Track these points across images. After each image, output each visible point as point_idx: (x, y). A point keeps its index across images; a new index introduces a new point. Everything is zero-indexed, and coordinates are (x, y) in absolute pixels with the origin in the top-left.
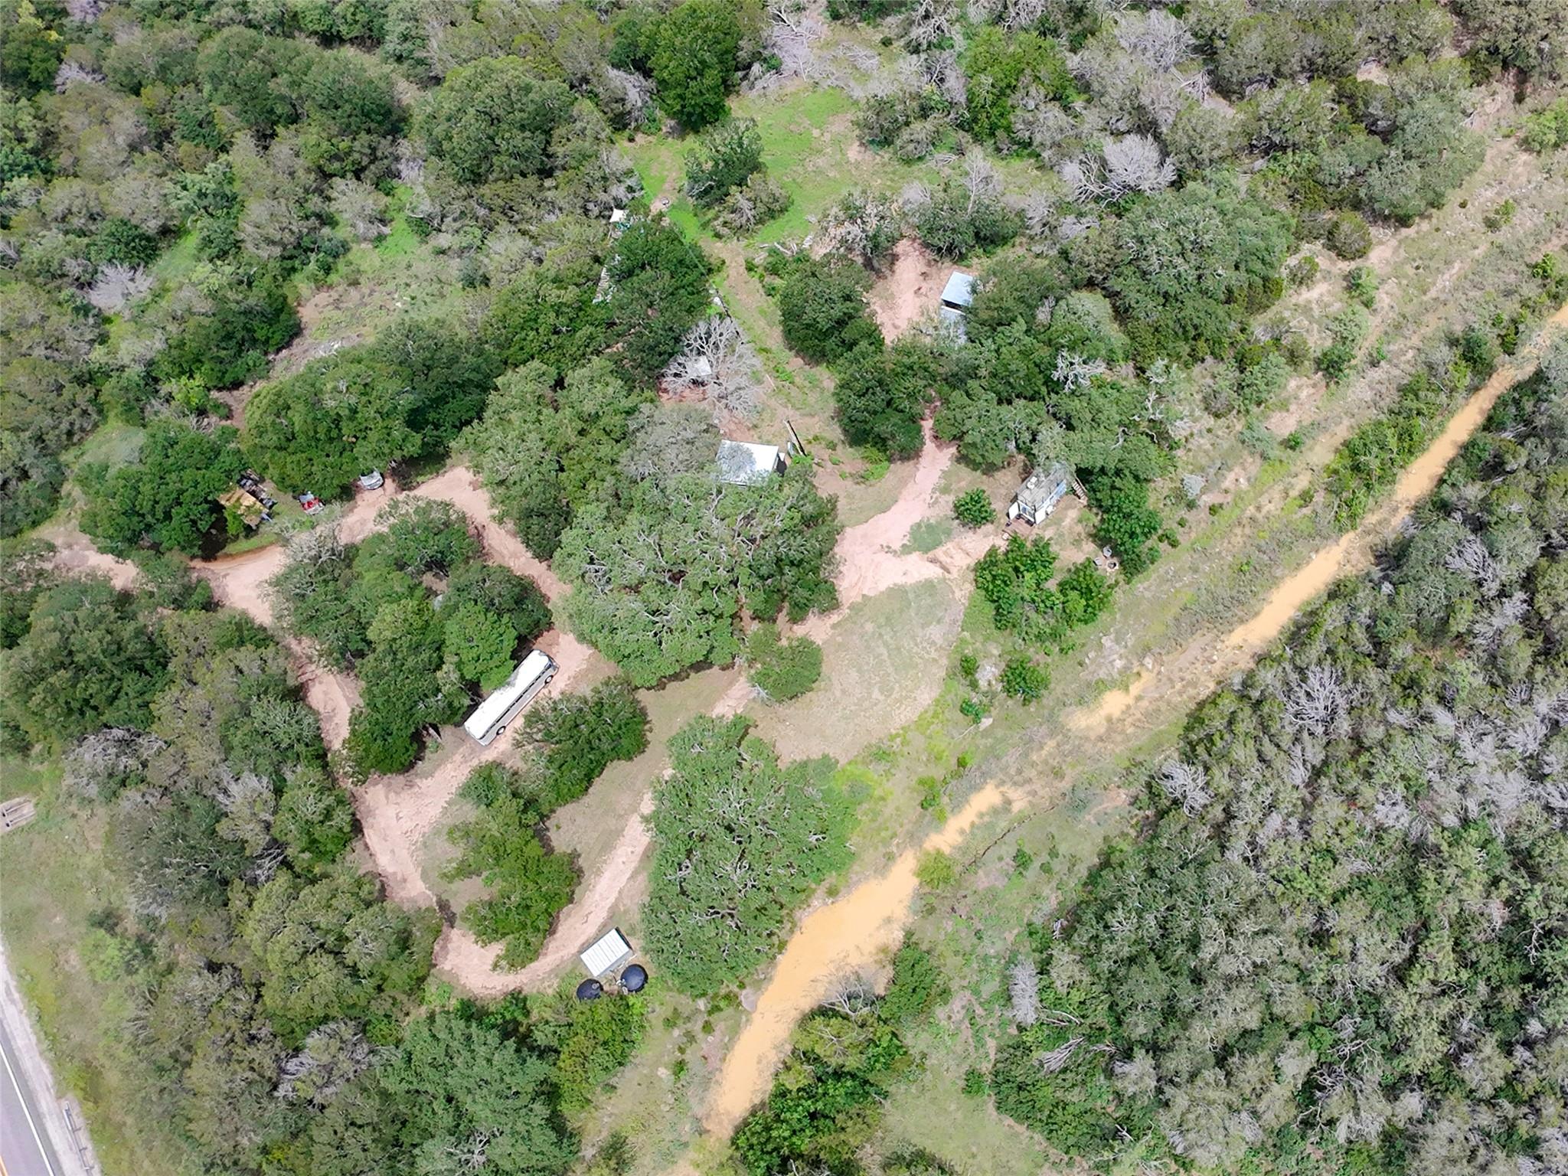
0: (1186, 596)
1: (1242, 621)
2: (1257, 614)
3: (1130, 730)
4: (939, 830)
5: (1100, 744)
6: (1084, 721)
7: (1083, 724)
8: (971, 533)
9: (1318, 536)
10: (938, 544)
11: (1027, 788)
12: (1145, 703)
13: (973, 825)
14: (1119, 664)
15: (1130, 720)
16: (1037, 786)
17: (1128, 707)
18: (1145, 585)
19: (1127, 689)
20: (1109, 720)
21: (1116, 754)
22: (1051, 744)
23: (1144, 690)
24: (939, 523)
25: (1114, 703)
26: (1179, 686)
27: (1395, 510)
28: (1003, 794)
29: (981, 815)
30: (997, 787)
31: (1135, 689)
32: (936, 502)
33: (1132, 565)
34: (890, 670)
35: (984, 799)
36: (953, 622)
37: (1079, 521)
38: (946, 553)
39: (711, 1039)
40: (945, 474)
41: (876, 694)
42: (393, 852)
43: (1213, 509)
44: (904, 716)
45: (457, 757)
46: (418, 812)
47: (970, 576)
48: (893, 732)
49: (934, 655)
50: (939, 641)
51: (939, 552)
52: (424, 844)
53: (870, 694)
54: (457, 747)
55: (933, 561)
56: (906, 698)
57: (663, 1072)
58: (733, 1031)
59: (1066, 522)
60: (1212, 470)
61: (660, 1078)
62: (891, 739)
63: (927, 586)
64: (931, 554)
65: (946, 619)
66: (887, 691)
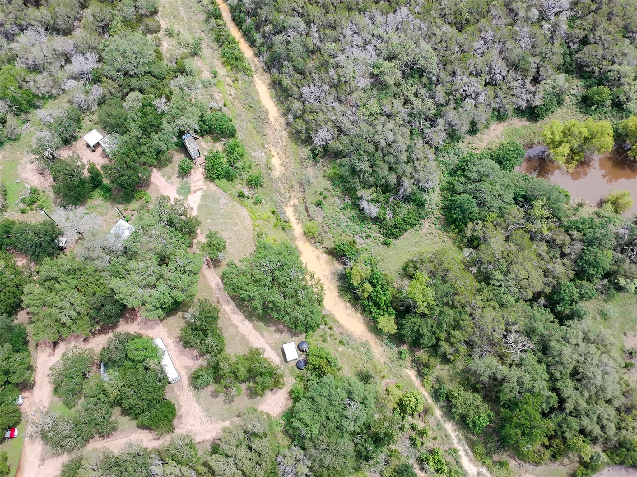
0: (251, 126)
1: (268, 115)
2: (267, 110)
3: (288, 160)
4: (294, 230)
5: (288, 171)
6: (278, 172)
7: (278, 173)
8: (192, 176)
9: (251, 83)
10: (189, 188)
11: (292, 198)
12: (281, 153)
13: (297, 219)
14: (263, 154)
15: (284, 159)
16: (293, 195)
17: (279, 158)
18: (240, 136)
19: (273, 156)
20: (281, 165)
21: (294, 167)
22: (280, 185)
23: (276, 151)
24: (181, 185)
25: (276, 162)
26: (280, 141)
27: (253, 61)
28: (290, 206)
29: (295, 215)
30: (287, 207)
31: (275, 154)
32: (172, 183)
33: (232, 134)
34: (229, 221)
35: (289, 212)
36: (222, 194)
37: (207, 142)
38: (194, 187)
39: (335, 329)
40: (163, 176)
41: (235, 229)
42: (206, 431)
43: (225, 105)
44: (248, 223)
45: (179, 393)
46: (195, 416)
47: (208, 182)
48: (253, 228)
49: (231, 205)
50: (227, 201)
51: (193, 188)
52: (210, 417)
53: (235, 230)
54: (174, 392)
55: (195, 192)
56: (242, 220)
57: (341, 349)
58: (335, 321)
59: (205, 146)
60: (211, 100)
61: (342, 351)
62: (254, 230)
63: (204, 197)
64: (192, 192)
65: (220, 196)
66: (236, 225)
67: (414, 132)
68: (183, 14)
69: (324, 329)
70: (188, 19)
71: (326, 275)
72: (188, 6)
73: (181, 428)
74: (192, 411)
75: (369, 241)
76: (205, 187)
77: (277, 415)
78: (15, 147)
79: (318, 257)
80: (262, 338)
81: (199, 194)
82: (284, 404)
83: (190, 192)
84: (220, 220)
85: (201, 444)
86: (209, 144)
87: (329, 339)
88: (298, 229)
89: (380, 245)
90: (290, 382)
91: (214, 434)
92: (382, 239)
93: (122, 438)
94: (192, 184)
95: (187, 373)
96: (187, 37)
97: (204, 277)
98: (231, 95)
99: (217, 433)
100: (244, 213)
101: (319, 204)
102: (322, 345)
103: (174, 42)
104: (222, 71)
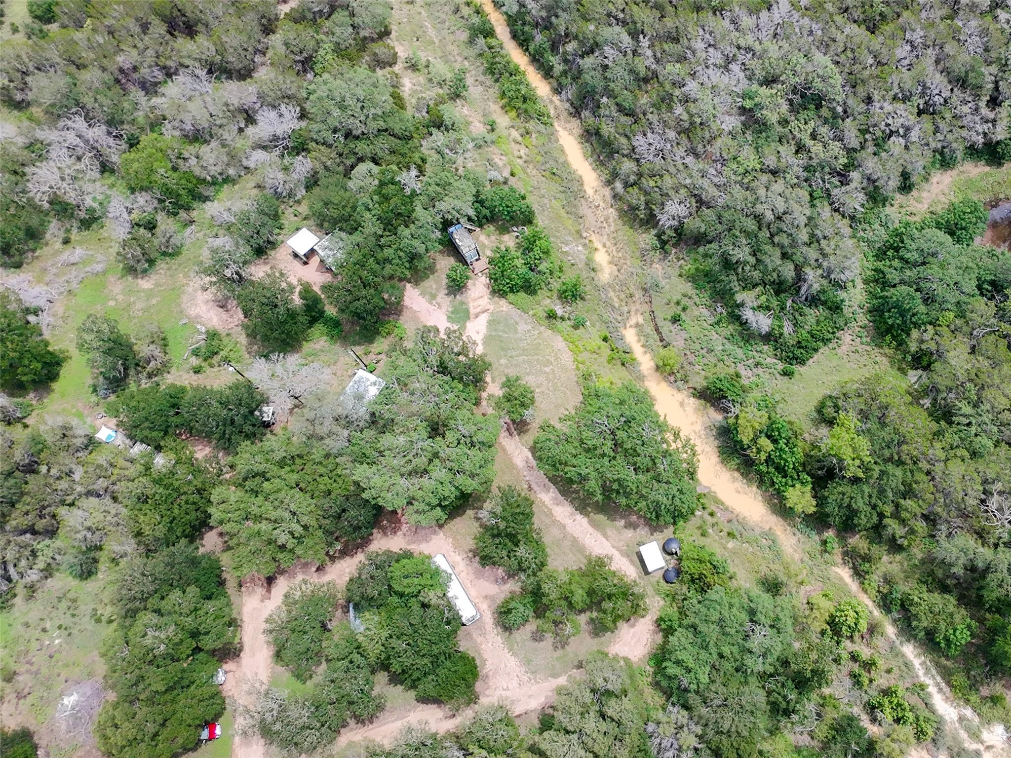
0: (556, 204)
1: (582, 185)
2: (581, 177)
3: (620, 254)
4: (640, 364)
5: (622, 271)
6: (606, 274)
7: (607, 276)
8: (469, 292)
9: (552, 136)
10: (467, 312)
11: (632, 313)
12: (608, 244)
13: (643, 346)
14: (580, 248)
15: (615, 253)
16: (633, 309)
17: (607, 251)
18: (541, 221)
19: (596, 249)
20: (610, 263)
21: (632, 264)
22: (611, 294)
23: (600, 242)
24: (454, 306)
25: (601, 258)
26: (605, 225)
27: (551, 101)
28: (631, 326)
29: (639, 341)
30: (625, 328)
31: (597, 244)
32: (439, 304)
33: (528, 219)
34: (536, 358)
35: (630, 336)
36: (520, 316)
37: (489, 236)
38: (475, 308)
39: (719, 515)
40: (423, 294)
41: (547, 369)
42: (530, 696)
43: (512, 175)
44: (567, 358)
45: (479, 640)
46: (509, 674)
47: (496, 299)
48: (574, 367)
49: (536, 332)
50: (530, 327)
51: (472, 311)
52: (533, 673)
53: (546, 373)
54: (472, 638)
55: (477, 316)
56: (556, 354)
57: (730, 545)
58: (718, 502)
59: (486, 242)
60: (489, 167)
61: (733, 548)
62: (578, 369)
63: (491, 323)
64: (472, 316)
65: (517, 319)
66: (548, 363)
67: (815, 194)
68: (432, 32)
69: (701, 517)
70: (440, 41)
71: (697, 431)
72: (439, 20)
73: (488, 696)
74: (503, 666)
75: (759, 371)
76: (492, 307)
77: (640, 659)
78: (174, 267)
79: (682, 404)
80: (604, 540)
81: (484, 319)
82: (650, 640)
83: (469, 318)
84: (521, 358)
85: (523, 717)
86: (493, 238)
87: (710, 531)
88: (645, 362)
89: (778, 376)
90: (656, 605)
91: (542, 700)
92: (780, 366)
93: (393, 721)
94: (471, 305)
95: (489, 607)
96: (441, 69)
97: (504, 450)
98: (520, 157)
99: (546, 697)
100: (559, 343)
101: (675, 320)
102: (702, 541)
103: (421, 78)
104: (503, 120)
